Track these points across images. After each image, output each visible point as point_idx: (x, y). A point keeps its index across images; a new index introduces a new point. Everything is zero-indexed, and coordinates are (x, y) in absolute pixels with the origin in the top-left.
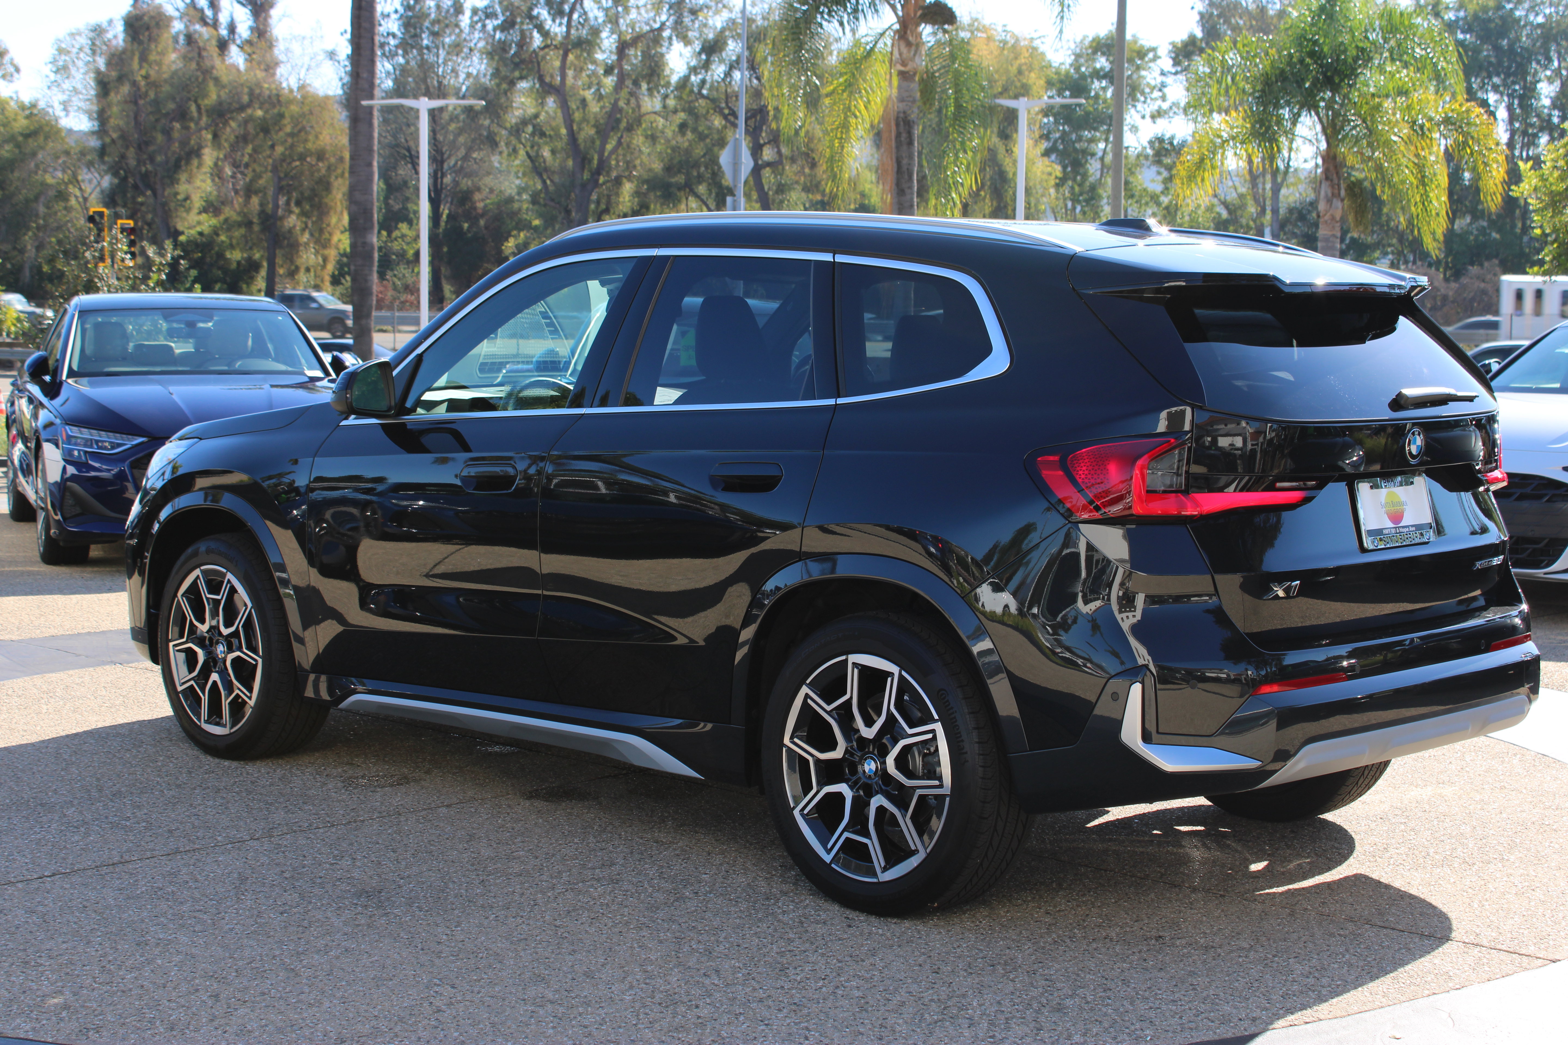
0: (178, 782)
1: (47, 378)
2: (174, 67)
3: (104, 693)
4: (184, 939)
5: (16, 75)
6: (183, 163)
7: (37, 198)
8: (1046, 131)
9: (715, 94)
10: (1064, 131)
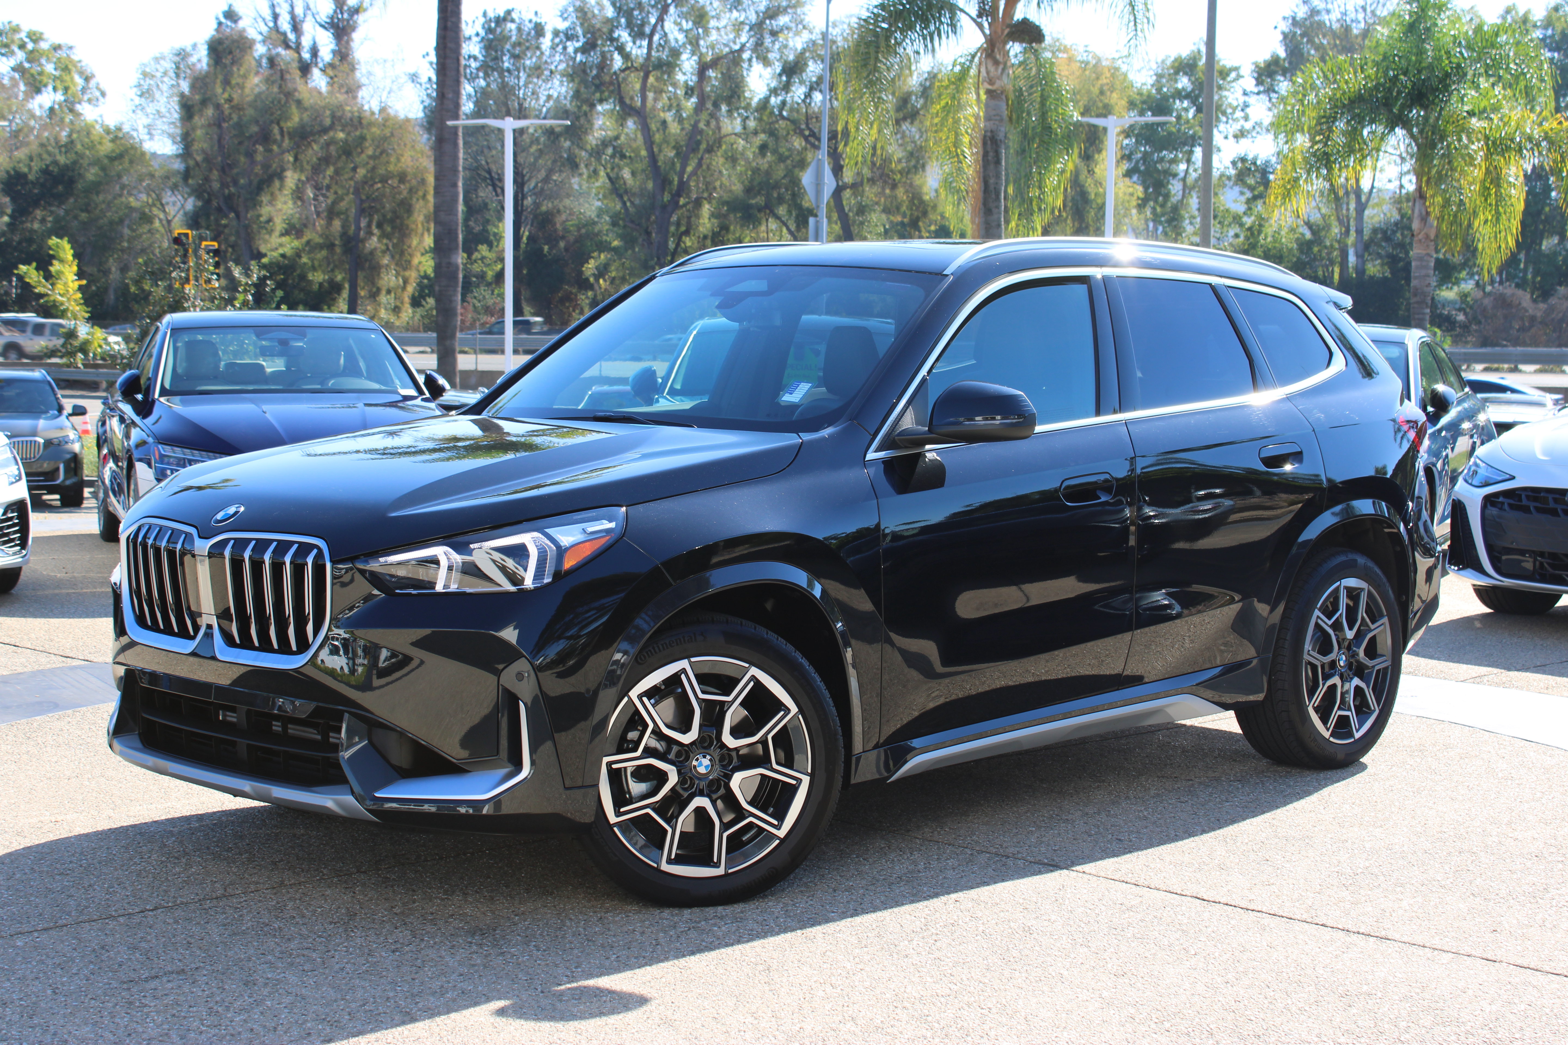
1: (139, 397)
2: (257, 90)
4: (293, 979)
5: (101, 98)
6: (265, 185)
7: (121, 221)
8: (1127, 152)
9: (795, 115)
10: (1145, 152)
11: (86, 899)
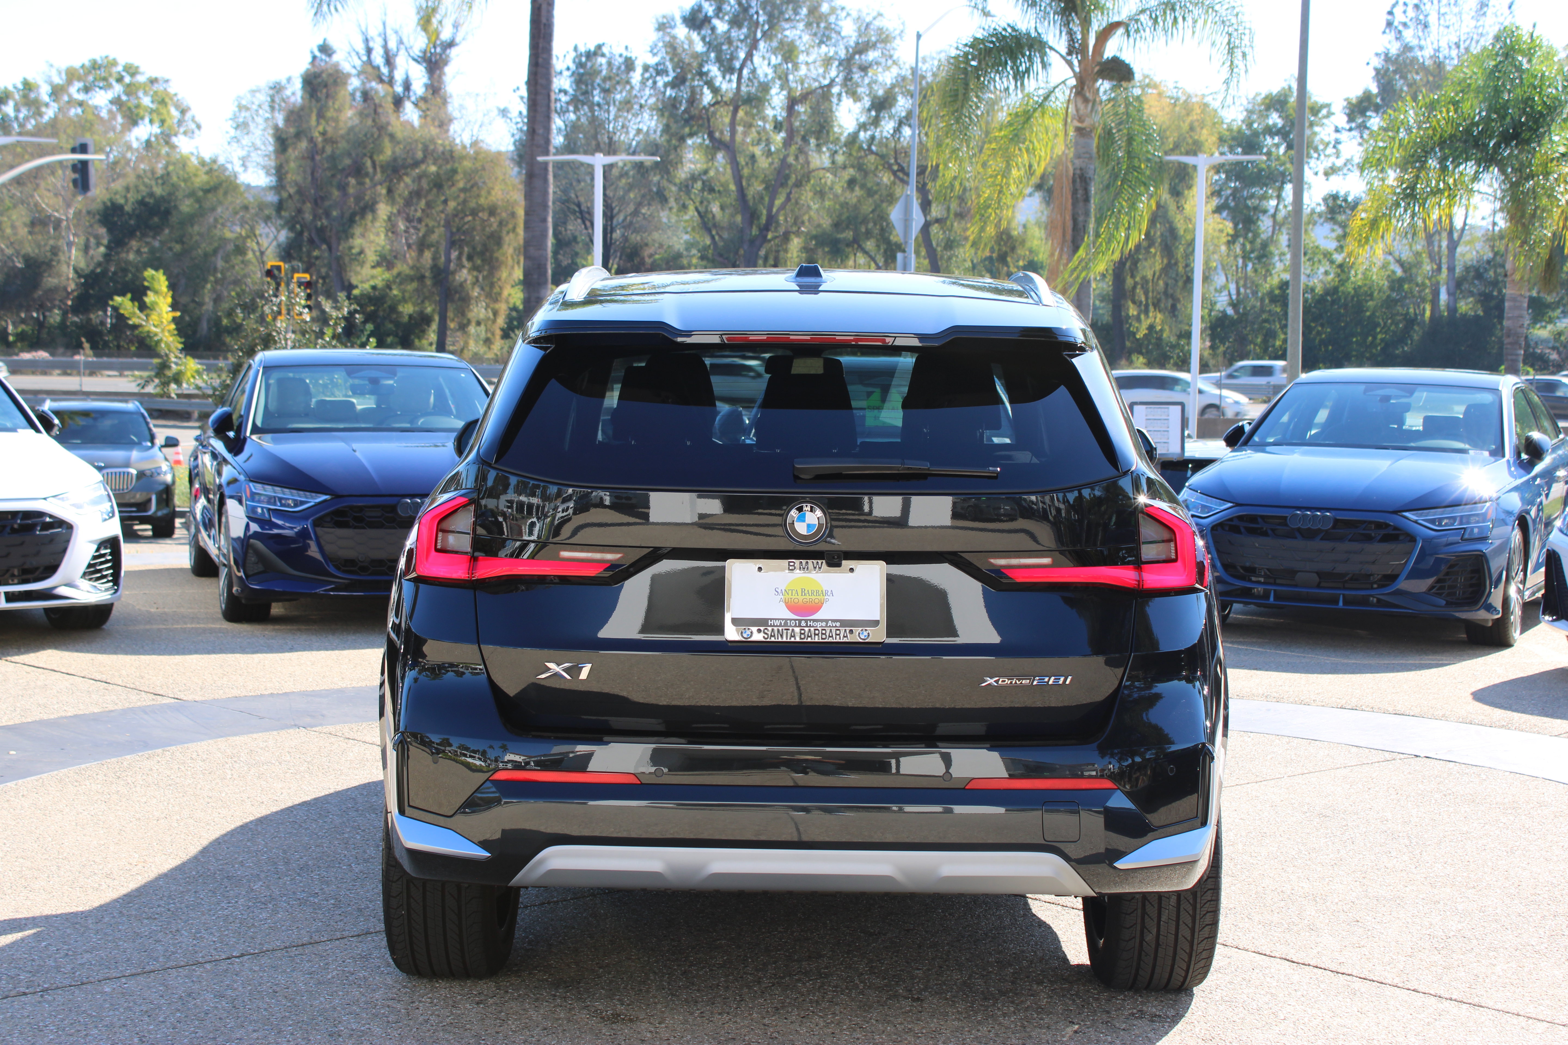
0: (366, 856)
1: (231, 434)
2: (350, 124)
3: (288, 758)
4: (377, 1031)
5: (196, 131)
6: (357, 218)
7: (215, 252)
8: (1217, 188)
9: (884, 150)
10: (1235, 188)
11: (174, 944)
